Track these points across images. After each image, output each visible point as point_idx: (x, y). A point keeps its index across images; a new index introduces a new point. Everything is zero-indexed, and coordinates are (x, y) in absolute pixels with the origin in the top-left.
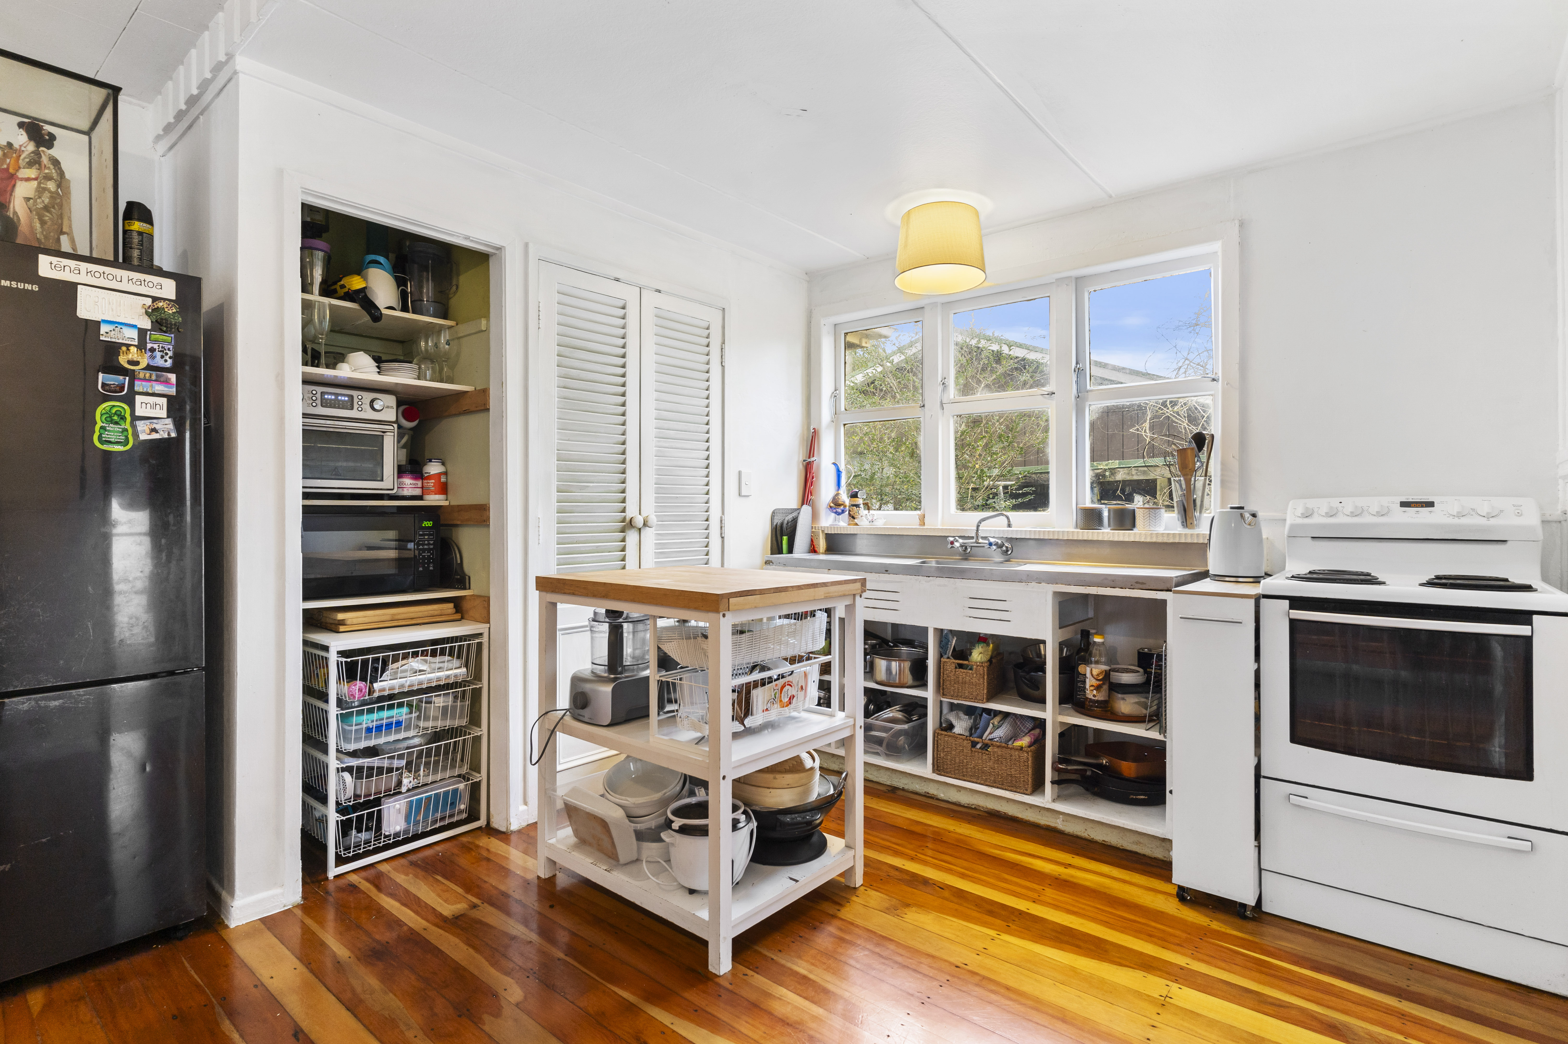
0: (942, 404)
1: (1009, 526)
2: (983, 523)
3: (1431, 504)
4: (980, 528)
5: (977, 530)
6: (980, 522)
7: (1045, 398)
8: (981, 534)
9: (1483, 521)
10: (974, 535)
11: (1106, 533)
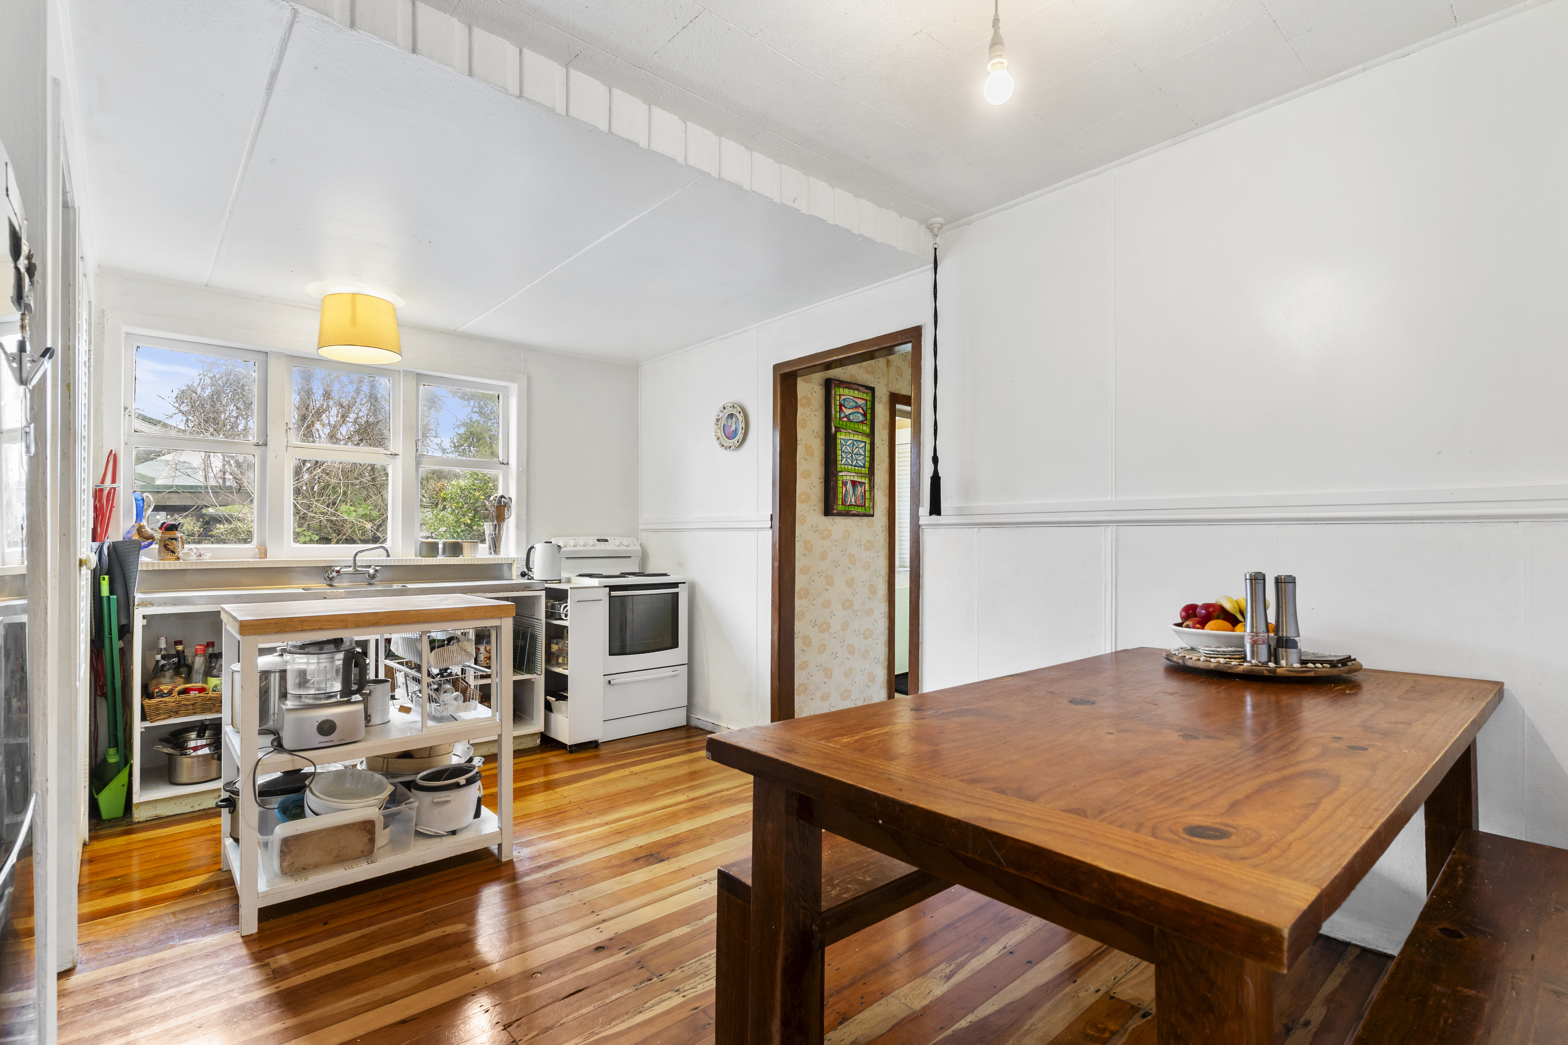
0: (287, 446)
1: (388, 556)
2: (359, 554)
3: (606, 541)
4: (357, 559)
5: (355, 560)
6: (356, 555)
7: (388, 457)
8: (358, 564)
9: (626, 548)
10: (351, 563)
11: (441, 560)
